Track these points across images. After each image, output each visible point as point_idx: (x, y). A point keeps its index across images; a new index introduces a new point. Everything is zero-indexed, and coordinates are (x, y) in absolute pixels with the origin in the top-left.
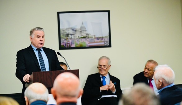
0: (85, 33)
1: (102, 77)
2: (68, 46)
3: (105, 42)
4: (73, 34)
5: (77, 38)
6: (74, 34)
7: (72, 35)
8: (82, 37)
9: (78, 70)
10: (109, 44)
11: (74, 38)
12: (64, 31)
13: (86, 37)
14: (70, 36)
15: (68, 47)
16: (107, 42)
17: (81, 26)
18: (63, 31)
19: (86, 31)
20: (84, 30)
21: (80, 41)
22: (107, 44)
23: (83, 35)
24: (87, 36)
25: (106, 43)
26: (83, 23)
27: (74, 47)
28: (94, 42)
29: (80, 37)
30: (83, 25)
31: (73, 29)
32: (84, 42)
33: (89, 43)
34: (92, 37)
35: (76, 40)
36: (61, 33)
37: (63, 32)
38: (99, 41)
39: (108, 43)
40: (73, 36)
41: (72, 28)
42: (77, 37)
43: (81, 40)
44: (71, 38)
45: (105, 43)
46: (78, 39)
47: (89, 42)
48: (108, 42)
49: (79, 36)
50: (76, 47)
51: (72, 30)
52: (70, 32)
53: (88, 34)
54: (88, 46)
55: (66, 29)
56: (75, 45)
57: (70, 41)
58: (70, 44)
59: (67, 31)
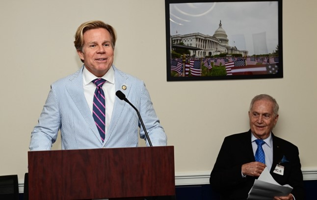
0: (224, 46)
2: (187, 73)
3: (270, 67)
4: (198, 47)
5: (207, 57)
6: (200, 48)
7: (195, 49)
8: (219, 53)
9: (172, 148)
10: (277, 71)
11: (200, 57)
12: (179, 42)
13: (227, 54)
14: (192, 53)
15: (186, 75)
16: (273, 65)
17: (217, 32)
18: (177, 40)
19: (227, 41)
20: (221, 40)
21: (212, 63)
22: (273, 71)
23: (219, 51)
24: (230, 52)
25: (271, 69)
26: (220, 25)
27: (201, 75)
28: (245, 67)
29: (213, 54)
30: (220, 29)
31: (199, 37)
32: (222, 65)
33: (232, 68)
34: (241, 55)
35: (203, 61)
37: (176, 43)
38: (255, 63)
39: (275, 69)
40: (197, 51)
41: (195, 36)
42: (207, 54)
43: (216, 61)
44: (194, 56)
45: (268, 69)
46: (209, 59)
47: (233, 66)
48: (276, 66)
49: (210, 53)
50: (203, 75)
51: (197, 39)
52: (191, 44)
53: (232, 49)
54: (231, 74)
55: (182, 38)
56: (201, 72)
57: (191, 64)
58: (191, 68)
59: (185, 41)
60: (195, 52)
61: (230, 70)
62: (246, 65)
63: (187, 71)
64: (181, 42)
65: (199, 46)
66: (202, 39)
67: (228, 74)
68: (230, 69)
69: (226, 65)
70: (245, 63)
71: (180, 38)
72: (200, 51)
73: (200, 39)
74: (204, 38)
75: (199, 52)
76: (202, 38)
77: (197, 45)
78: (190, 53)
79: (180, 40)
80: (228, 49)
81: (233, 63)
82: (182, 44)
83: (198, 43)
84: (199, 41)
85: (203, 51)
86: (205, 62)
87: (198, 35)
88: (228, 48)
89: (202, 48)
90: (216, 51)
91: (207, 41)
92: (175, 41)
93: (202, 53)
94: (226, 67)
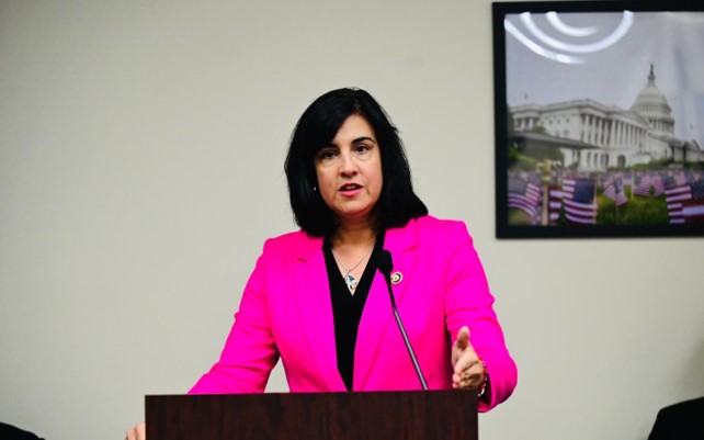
0: (663, 139)
2: (555, 216)
4: (586, 140)
5: (612, 170)
6: (593, 142)
7: (577, 147)
8: (646, 160)
11: (592, 168)
12: (531, 124)
13: (672, 161)
14: (569, 157)
15: (551, 221)
17: (641, 96)
18: (527, 120)
19: (671, 123)
20: (654, 121)
21: (627, 188)
23: (647, 154)
24: (678, 157)
26: (652, 77)
27: (593, 221)
29: (631, 162)
30: (651, 90)
31: (588, 111)
32: (657, 194)
33: (686, 203)
35: (603, 180)
37: (523, 126)
40: (584, 153)
41: (580, 107)
42: (613, 162)
43: (637, 182)
44: (575, 166)
46: (618, 175)
47: (689, 196)
49: (622, 159)
51: (583, 116)
52: (566, 132)
53: (685, 149)
54: (682, 221)
55: (540, 112)
56: (594, 214)
57: (565, 188)
58: (566, 201)
59: (551, 122)
60: (579, 154)
61: (679, 209)
63: (556, 210)
64: (539, 124)
65: (589, 137)
66: (598, 118)
67: (672, 221)
68: (679, 205)
69: (667, 192)
71: (535, 115)
72: (593, 152)
73: (591, 116)
74: (603, 115)
75: (589, 155)
76: (597, 113)
77: (582, 136)
78: (561, 158)
79: (536, 120)
80: (673, 148)
81: (688, 188)
82: (540, 130)
83: (586, 127)
84: (591, 122)
85: (600, 152)
86: (607, 183)
87: (588, 106)
88: (673, 145)
89: (599, 144)
90: (640, 153)
91: (614, 124)
92: (520, 120)
93: (599, 158)
94: (668, 199)
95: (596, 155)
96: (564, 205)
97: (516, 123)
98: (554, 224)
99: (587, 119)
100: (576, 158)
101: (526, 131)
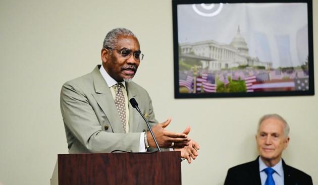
0: (243, 57)
1: (264, 170)
2: (199, 89)
3: (299, 82)
4: (212, 57)
5: (223, 70)
6: (214, 58)
7: (208, 60)
8: (237, 65)
10: (307, 88)
11: (214, 69)
12: (189, 51)
13: (248, 65)
14: (204, 64)
15: (197, 91)
16: (302, 80)
17: (234, 39)
18: (187, 49)
19: (247, 50)
20: (240, 49)
21: (229, 77)
22: (303, 87)
23: (238, 63)
25: (300, 85)
26: (239, 31)
27: (215, 91)
28: (269, 81)
29: (230, 66)
30: (238, 36)
31: (213, 45)
33: (254, 83)
34: (264, 67)
35: (219, 74)
36: (180, 55)
37: (185, 52)
38: (281, 77)
39: (306, 84)
40: (211, 62)
41: (209, 43)
42: (223, 66)
44: (207, 68)
45: (297, 85)
46: (226, 71)
47: (255, 81)
48: (307, 81)
49: (227, 65)
50: (219, 92)
51: (210, 47)
52: (203, 54)
53: (253, 60)
54: (252, 91)
55: (193, 46)
56: (215, 88)
57: (203, 77)
58: (203, 83)
59: (197, 50)
60: (209, 63)
61: (251, 86)
62: (271, 79)
63: (199, 87)
64: (192, 51)
65: (213, 56)
66: (217, 48)
67: (248, 91)
68: (251, 84)
69: (246, 79)
70: (269, 77)
71: (190, 47)
72: (215, 62)
74: (219, 47)
75: (213, 63)
77: (210, 55)
78: (201, 65)
79: (191, 49)
80: (248, 60)
81: (255, 77)
82: (192, 53)
83: (212, 52)
84: (214, 50)
85: (217, 62)
86: (220, 75)
87: (212, 43)
89: (217, 59)
90: (234, 63)
91: (223, 50)
92: (184, 49)
93: (217, 65)
94: (246, 82)
95: (216, 64)
96: (203, 84)
97: (182, 50)
98: (199, 93)
99: (212, 48)
100: (207, 65)
101: (187, 54)
